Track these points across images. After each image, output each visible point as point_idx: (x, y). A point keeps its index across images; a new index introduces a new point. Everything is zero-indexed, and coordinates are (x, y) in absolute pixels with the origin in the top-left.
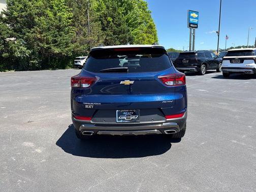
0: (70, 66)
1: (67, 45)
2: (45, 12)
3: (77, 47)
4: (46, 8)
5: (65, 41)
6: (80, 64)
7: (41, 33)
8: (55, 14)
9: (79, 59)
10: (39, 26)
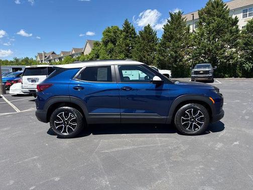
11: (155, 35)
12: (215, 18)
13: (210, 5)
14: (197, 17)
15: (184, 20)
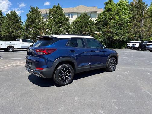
0: (125, 47)
1: (123, 34)
2: (114, 17)
3: (131, 35)
4: (116, 14)
5: (123, 32)
6: (129, 46)
7: (110, 28)
8: (120, 17)
9: (130, 43)
10: (110, 24)
11: (20, 18)
12: (59, 15)
13: (55, 8)
14: (48, 12)
15: (40, 13)
